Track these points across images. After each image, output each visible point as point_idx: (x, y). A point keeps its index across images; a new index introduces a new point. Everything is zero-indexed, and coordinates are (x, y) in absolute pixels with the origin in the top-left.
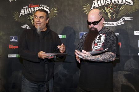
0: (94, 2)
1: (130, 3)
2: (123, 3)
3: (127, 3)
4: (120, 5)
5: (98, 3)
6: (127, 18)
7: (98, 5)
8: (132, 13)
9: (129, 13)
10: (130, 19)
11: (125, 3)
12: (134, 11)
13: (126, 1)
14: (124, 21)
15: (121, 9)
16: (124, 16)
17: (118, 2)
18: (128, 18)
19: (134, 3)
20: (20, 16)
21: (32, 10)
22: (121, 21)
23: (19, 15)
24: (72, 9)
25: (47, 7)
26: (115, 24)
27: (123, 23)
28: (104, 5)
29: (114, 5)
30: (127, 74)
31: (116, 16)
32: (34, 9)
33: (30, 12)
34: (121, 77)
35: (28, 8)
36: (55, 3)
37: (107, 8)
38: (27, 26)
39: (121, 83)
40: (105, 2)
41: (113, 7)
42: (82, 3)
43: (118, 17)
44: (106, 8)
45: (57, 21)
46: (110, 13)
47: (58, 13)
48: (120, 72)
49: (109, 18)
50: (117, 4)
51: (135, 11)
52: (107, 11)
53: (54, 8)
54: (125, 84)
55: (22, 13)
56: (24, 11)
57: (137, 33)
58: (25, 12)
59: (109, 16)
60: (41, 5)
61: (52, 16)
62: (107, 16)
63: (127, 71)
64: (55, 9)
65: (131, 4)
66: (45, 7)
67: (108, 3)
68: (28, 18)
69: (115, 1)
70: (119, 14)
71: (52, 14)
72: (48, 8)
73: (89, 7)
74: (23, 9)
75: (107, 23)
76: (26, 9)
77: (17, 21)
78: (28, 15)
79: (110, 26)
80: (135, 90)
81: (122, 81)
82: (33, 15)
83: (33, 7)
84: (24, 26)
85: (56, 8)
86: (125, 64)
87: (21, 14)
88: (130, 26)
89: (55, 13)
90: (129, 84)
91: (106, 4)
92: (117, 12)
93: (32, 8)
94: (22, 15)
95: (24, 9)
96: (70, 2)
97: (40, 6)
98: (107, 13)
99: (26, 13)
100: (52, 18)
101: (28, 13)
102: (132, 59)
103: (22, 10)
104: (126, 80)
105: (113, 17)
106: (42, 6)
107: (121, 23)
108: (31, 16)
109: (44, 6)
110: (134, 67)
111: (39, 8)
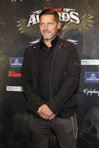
20: (28, 26)
23: (27, 24)
25: (75, 13)
36: (89, 7)
45: (92, 37)
47: (94, 24)
53: (87, 15)
55: (32, 20)
56: (36, 18)
58: (36, 20)
60: (64, 9)
61: (84, 28)
64: (89, 17)
66: (71, 13)
71: (84, 25)
72: (77, 14)
74: (34, 15)
76: (39, 14)
87: (30, 22)
89: (88, 23)
94: (31, 24)
95: (36, 14)
97: (63, 11)
99: (39, 22)
100: (83, 31)
103: (33, 17)
106: (67, 11)
109: (70, 11)
111: (62, 14)
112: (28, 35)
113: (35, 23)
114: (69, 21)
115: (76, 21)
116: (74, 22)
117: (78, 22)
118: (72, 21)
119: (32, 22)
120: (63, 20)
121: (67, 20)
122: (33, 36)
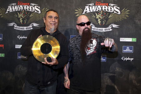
0: (86, 7)
1: (118, 12)
2: (112, 12)
3: (115, 12)
4: (110, 13)
5: (89, 8)
6: (114, 26)
7: (90, 10)
8: (119, 21)
9: (117, 21)
10: (117, 27)
11: (114, 12)
12: (120, 20)
13: (114, 10)
14: (112, 28)
15: (110, 16)
16: (112, 23)
17: (108, 10)
18: (116, 25)
19: (121, 12)
21: (21, 8)
22: (109, 28)
24: (64, 12)
25: (38, 7)
26: (104, 30)
27: (111, 30)
28: (95, 12)
29: (104, 12)
30: (112, 76)
31: (106, 23)
32: (24, 7)
33: (19, 10)
34: (106, 78)
35: (17, 5)
36: (46, 4)
37: (98, 14)
38: (14, 25)
39: (106, 84)
40: (96, 9)
41: (103, 14)
42: (74, 7)
43: (107, 24)
44: (96, 14)
46: (100, 19)
48: (106, 74)
49: (99, 24)
50: (107, 11)
51: (122, 20)
52: (97, 17)
53: (45, 9)
54: (110, 84)
55: (9, 9)
56: (12, 8)
57: (122, 40)
59: (99, 22)
60: (31, 4)
62: (98, 22)
63: (111, 73)
64: (46, 10)
65: (118, 14)
66: (35, 6)
67: (99, 10)
68: (17, 16)
69: (105, 9)
70: (108, 22)
72: (39, 7)
73: (81, 12)
74: (11, 6)
75: (97, 28)
76: (15, 6)
77: (3, 18)
78: (16, 12)
79: (99, 31)
80: (117, 90)
81: (107, 82)
82: (22, 13)
83: (23, 5)
84: (12, 24)
85: (47, 8)
86: (111, 67)
87: (8, 10)
88: (117, 33)
90: (113, 84)
91: (97, 10)
92: (107, 19)
93: (21, 6)
94: (8, 12)
95: (12, 6)
96: (62, 5)
97: (30, 5)
98: (97, 19)
99: (14, 11)
101: (17, 10)
102: (116, 62)
104: (110, 81)
105: (103, 24)
106: (33, 5)
107: (109, 29)
108: (20, 14)
109: (35, 5)
110: (118, 70)
111: (29, 7)
112: (6, 19)
113: (11, 11)
114: (34, 12)
115: (38, 12)
116: (37, 12)
117: (40, 12)
118: (36, 12)
119: (9, 10)
120: (30, 10)
121: (33, 11)
122: (10, 20)
